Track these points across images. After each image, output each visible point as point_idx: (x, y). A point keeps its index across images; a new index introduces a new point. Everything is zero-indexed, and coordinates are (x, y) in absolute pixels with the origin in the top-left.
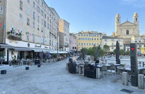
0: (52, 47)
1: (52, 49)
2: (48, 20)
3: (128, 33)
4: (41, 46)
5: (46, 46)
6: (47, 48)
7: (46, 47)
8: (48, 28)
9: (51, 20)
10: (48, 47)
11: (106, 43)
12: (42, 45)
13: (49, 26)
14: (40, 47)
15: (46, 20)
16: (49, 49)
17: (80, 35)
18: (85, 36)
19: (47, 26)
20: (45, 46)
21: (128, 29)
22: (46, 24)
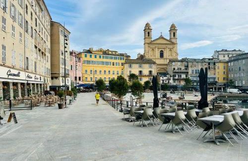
0: (39, 77)
1: (39, 80)
2: (32, 19)
3: (162, 55)
4: (19, 73)
5: (30, 74)
6: (31, 78)
7: (28, 77)
8: (32, 36)
9: (36, 19)
10: (33, 76)
11: (130, 71)
12: (21, 72)
13: (34, 31)
14: (18, 75)
15: (28, 18)
16: (34, 80)
17: (88, 55)
18: (96, 57)
19: (30, 30)
20: (27, 74)
21: (163, 50)
22: (29, 26)
